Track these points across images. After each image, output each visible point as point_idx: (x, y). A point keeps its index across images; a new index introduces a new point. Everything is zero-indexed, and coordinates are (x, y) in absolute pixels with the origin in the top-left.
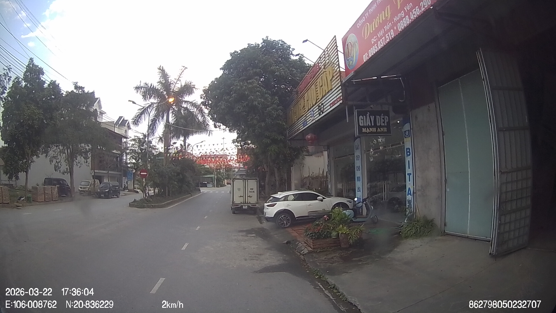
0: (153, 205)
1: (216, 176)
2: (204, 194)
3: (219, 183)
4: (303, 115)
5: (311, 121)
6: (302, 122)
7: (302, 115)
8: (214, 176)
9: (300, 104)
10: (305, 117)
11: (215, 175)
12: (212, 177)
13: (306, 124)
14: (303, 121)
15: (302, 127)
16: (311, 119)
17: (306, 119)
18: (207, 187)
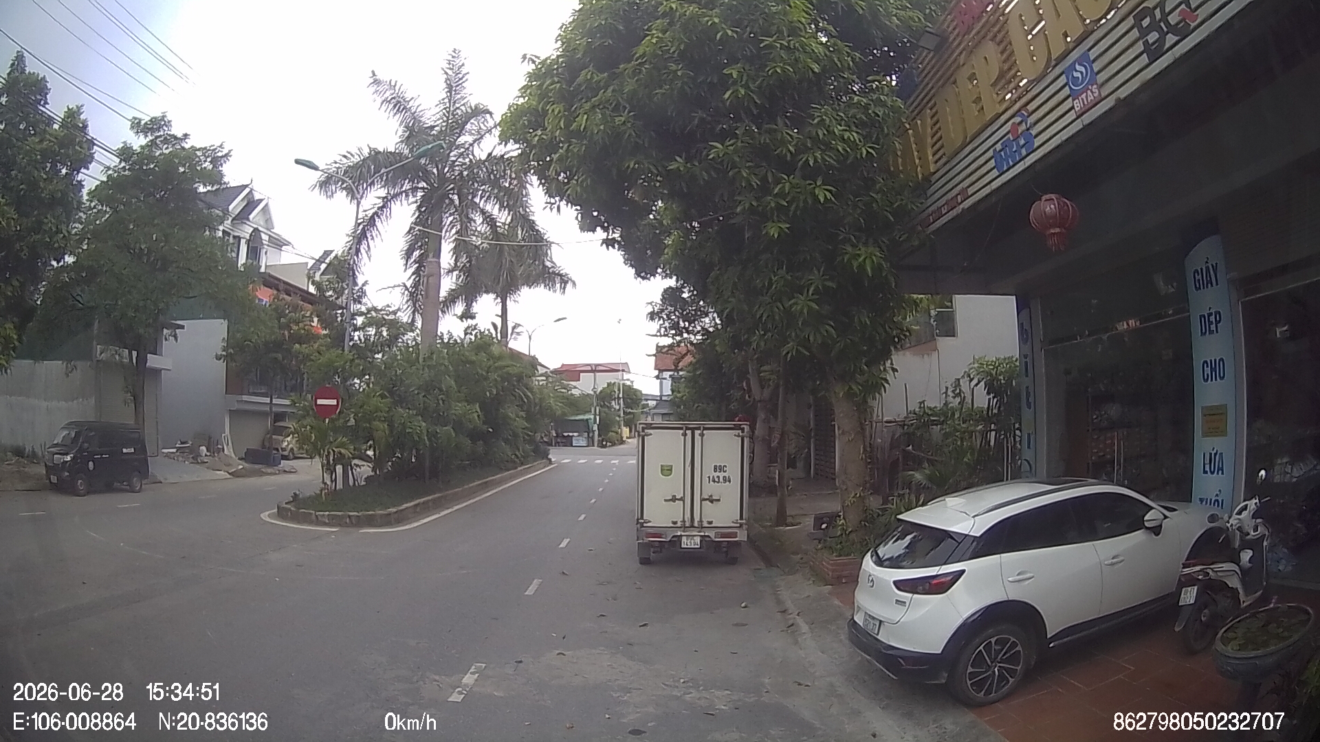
0: (351, 514)
1: (598, 418)
2: (561, 466)
3: (606, 437)
4: (999, 116)
5: (1072, 115)
6: (990, 153)
7: (989, 116)
8: (592, 417)
9: (972, 77)
10: (1017, 119)
11: (595, 415)
12: (587, 420)
13: (1024, 152)
14: (998, 146)
15: (995, 173)
16: (1073, 108)
17: (1023, 127)
18: (572, 446)
